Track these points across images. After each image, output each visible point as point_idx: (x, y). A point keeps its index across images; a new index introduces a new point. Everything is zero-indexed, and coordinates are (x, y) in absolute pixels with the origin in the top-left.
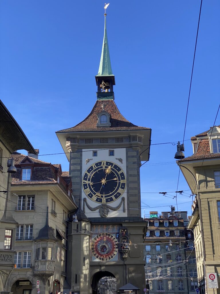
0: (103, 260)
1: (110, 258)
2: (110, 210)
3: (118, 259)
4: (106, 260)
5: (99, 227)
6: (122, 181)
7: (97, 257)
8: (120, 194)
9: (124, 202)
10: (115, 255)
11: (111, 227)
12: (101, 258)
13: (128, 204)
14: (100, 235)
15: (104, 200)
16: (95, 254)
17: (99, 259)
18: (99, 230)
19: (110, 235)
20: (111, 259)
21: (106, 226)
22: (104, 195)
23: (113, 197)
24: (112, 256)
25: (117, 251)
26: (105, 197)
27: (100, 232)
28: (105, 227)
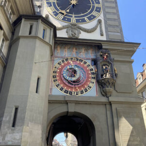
0: (71, 94)
1: (82, 92)
2: (81, 31)
3: (97, 94)
4: (77, 94)
5: (66, 49)
6: (96, 5)
7: (60, 89)
8: (94, 17)
9: (101, 25)
10: (90, 87)
11: (83, 51)
12: (68, 91)
13: (106, 28)
14: (68, 59)
15: (73, 20)
16: (59, 85)
17: (65, 92)
18: (66, 53)
19: (82, 61)
20: (85, 93)
21: (76, 49)
22: (73, 15)
23: (86, 18)
24: (86, 89)
25: (93, 83)
26: (75, 17)
27: (66, 56)
28: (74, 50)
